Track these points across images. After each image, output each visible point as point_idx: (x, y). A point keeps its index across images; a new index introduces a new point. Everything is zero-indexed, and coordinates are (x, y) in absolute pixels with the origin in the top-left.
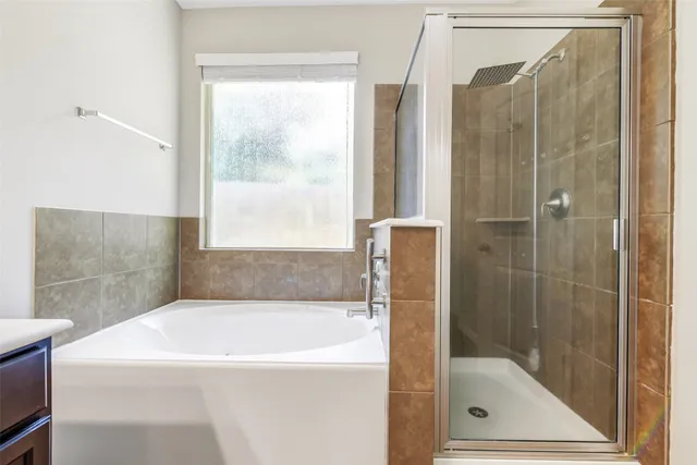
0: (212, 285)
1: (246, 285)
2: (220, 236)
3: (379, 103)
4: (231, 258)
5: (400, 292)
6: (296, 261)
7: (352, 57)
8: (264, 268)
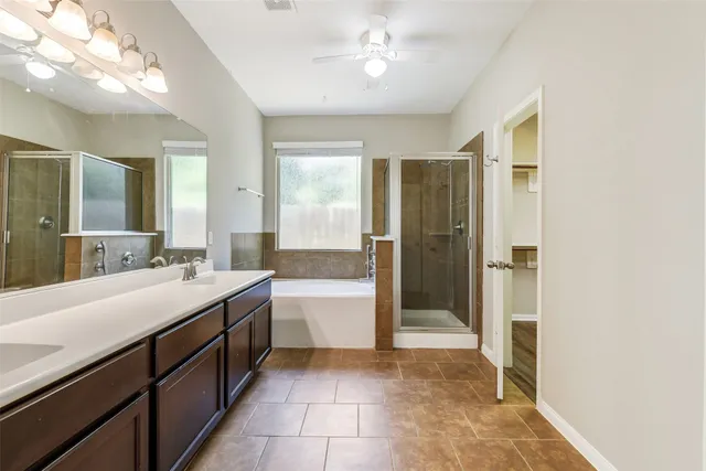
1: (301, 270)
2: (286, 242)
3: (375, 169)
5: (380, 266)
6: (330, 257)
7: (360, 144)
8: (311, 260)
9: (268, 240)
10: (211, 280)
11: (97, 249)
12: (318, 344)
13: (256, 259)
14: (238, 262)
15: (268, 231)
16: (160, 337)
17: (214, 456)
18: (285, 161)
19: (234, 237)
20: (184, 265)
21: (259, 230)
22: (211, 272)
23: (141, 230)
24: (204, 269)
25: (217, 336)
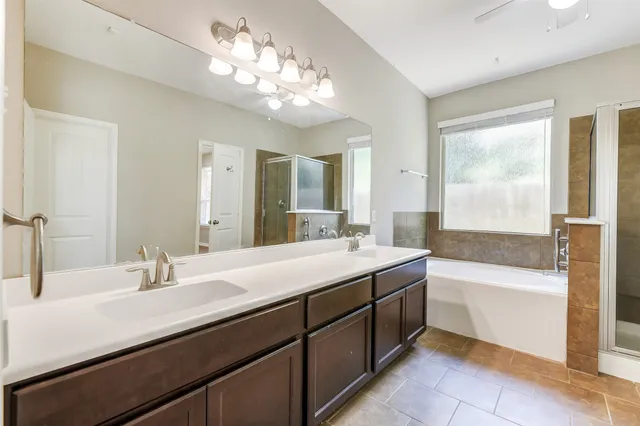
0: (446, 250)
1: (467, 252)
2: (450, 222)
3: (573, 131)
4: (458, 236)
5: (575, 257)
6: (503, 240)
7: (550, 103)
8: (480, 243)
9: (432, 219)
10: (370, 254)
11: (304, 223)
12: (482, 336)
13: (419, 237)
14: (399, 239)
15: (431, 210)
16: (311, 297)
17: (360, 412)
18: (450, 139)
19: (397, 216)
20: (349, 239)
21: (423, 209)
22: (374, 246)
23: (333, 210)
24: (366, 243)
25: (365, 305)
